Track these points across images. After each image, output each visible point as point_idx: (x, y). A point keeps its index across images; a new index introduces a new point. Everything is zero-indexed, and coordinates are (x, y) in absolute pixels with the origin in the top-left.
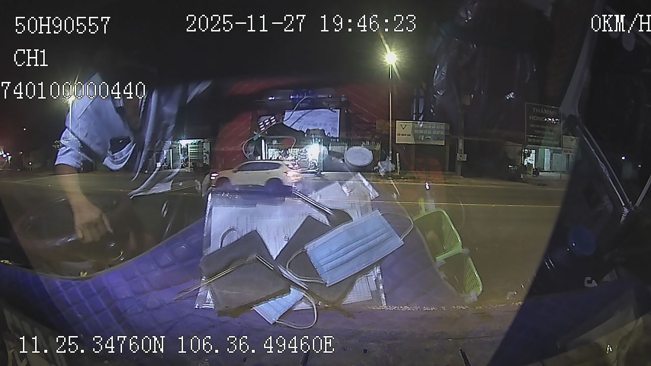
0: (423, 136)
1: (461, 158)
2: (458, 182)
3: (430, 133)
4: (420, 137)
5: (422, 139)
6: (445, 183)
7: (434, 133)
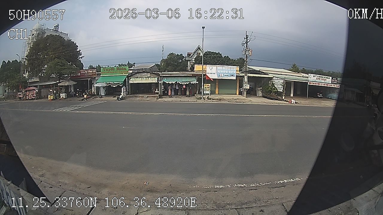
0: (223, 74)
1: (246, 87)
2: (244, 102)
3: (227, 72)
4: (221, 74)
5: (222, 76)
6: (236, 102)
7: (230, 72)
